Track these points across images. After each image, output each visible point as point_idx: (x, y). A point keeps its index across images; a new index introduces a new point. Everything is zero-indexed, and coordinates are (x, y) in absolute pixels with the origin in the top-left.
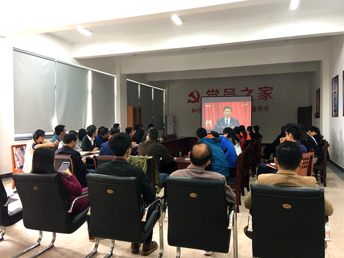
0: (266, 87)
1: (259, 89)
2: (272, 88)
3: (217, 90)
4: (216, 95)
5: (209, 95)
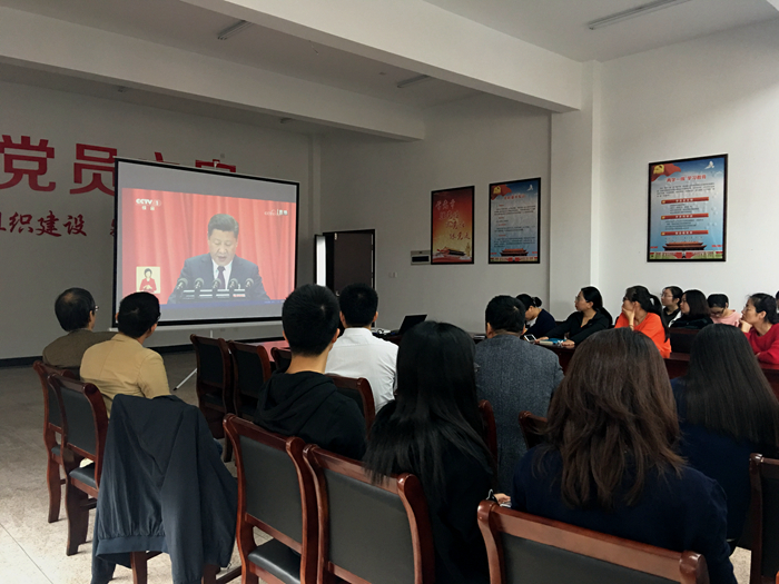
3: (44, 143)
4: (42, 163)
5: (9, 159)
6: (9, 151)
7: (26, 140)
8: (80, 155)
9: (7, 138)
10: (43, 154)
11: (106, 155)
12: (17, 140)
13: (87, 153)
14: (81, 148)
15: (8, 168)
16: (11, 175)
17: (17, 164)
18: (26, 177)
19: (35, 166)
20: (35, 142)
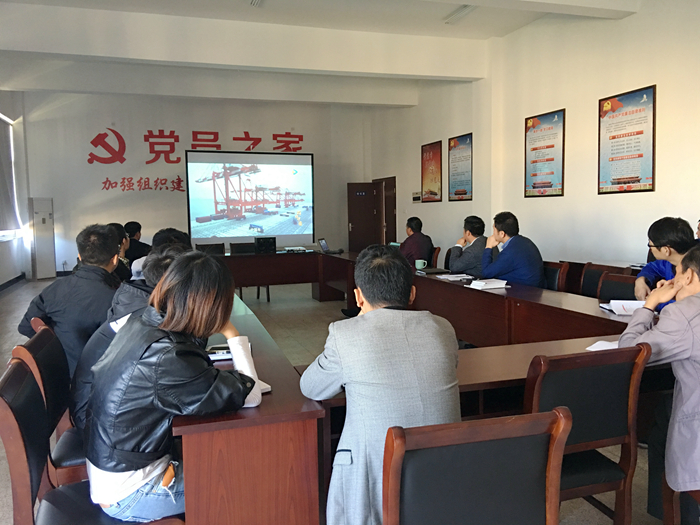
0: (288, 135)
1: (275, 137)
2: (301, 138)
3: (172, 133)
4: (172, 146)
5: (152, 145)
6: (151, 140)
7: (161, 132)
8: (195, 139)
9: (150, 132)
10: (172, 140)
11: (212, 137)
12: (156, 133)
13: (199, 137)
14: (195, 134)
15: (152, 150)
16: (154, 155)
17: (157, 148)
18: (162, 155)
19: (167, 148)
20: (167, 133)
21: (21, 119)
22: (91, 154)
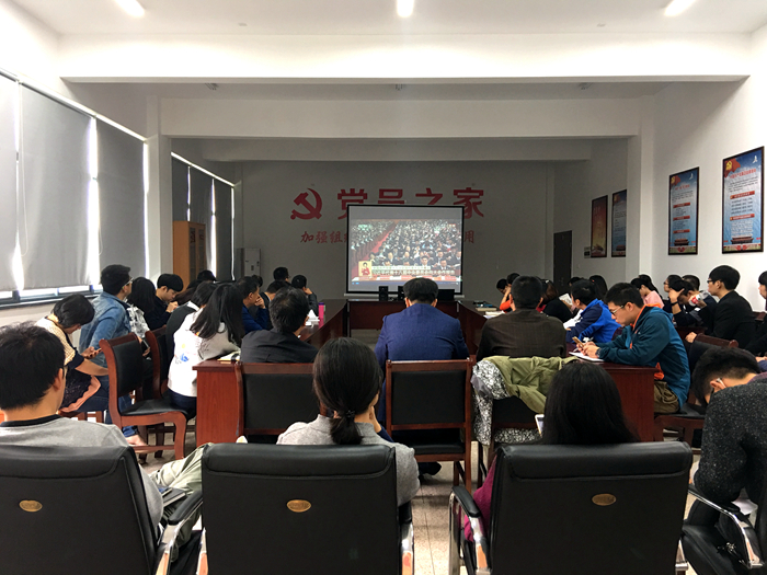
0: (469, 190)
1: (456, 192)
2: (481, 193)
3: (362, 192)
4: (361, 203)
5: (344, 202)
6: (344, 198)
7: (352, 190)
8: (381, 196)
9: (343, 191)
10: (361, 198)
11: (396, 194)
12: (348, 192)
13: (386, 194)
14: (382, 191)
15: (344, 207)
16: (345, 211)
20: (357, 192)
21: (240, 183)
22: (294, 211)
